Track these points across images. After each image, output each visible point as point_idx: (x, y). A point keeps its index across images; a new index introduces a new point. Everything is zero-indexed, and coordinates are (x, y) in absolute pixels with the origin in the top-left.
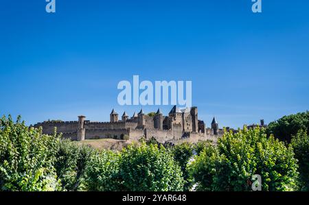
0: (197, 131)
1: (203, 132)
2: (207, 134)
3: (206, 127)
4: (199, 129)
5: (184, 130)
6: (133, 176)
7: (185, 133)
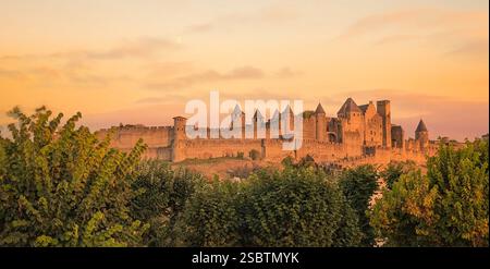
0: (389, 145)
1: (400, 146)
2: (407, 150)
3: (406, 138)
4: (393, 140)
5: (365, 142)
6: (269, 225)
7: (367, 148)
